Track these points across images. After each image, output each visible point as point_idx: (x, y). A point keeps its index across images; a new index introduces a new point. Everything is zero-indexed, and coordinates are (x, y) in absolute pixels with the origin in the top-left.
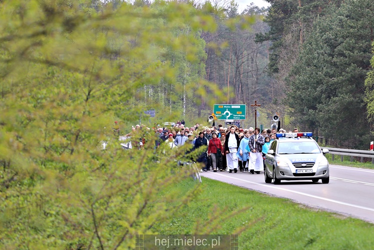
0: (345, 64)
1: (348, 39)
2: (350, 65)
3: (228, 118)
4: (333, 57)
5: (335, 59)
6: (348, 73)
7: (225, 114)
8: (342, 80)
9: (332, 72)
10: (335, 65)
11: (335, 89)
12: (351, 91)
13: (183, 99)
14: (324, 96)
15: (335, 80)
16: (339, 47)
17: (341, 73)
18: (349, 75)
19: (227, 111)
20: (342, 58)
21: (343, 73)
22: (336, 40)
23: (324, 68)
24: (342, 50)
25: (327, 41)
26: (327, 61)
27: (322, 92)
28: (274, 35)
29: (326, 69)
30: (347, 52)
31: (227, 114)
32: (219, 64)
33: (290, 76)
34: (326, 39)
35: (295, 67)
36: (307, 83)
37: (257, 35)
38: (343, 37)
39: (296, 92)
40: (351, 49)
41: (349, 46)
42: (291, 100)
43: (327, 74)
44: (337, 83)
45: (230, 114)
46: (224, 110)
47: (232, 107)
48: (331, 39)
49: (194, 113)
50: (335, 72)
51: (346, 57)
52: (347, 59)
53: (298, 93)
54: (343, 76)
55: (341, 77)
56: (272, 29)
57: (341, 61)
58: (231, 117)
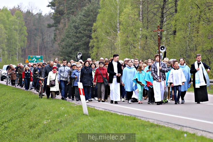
0: (82, 37)
1: (83, 26)
2: (84, 37)
3: (35, 62)
4: (77, 34)
5: (77, 35)
6: (83, 41)
7: (33, 60)
8: (81, 44)
9: (76, 41)
10: (78, 37)
11: (78, 48)
12: (84, 49)
13: (16, 54)
14: (73, 51)
15: (78, 44)
16: (80, 30)
17: (80, 41)
18: (84, 42)
19: (34, 59)
20: (81, 34)
21: (81, 41)
22: (78, 26)
23: (73, 39)
24: (81, 30)
25: (75, 26)
26: (74, 36)
27: (73, 49)
28: (56, 25)
29: (74, 39)
30: (82, 31)
31: (34, 60)
32: (34, 38)
33: (61, 42)
34: (74, 26)
35: (63, 38)
36: (66, 46)
37: (48, 24)
38: (81, 25)
39: (62, 49)
40: (84, 30)
41: (84, 29)
42: (61, 53)
43: (74, 41)
44: (78, 45)
45: (36, 60)
46: (33, 58)
47: (37, 57)
48: (76, 26)
49: (22, 60)
50: (77, 40)
51: (82, 34)
52: (83, 35)
53: (64, 50)
54: (81, 42)
55: (80, 43)
56: (55, 22)
57: (80, 35)
58: (36, 62)
